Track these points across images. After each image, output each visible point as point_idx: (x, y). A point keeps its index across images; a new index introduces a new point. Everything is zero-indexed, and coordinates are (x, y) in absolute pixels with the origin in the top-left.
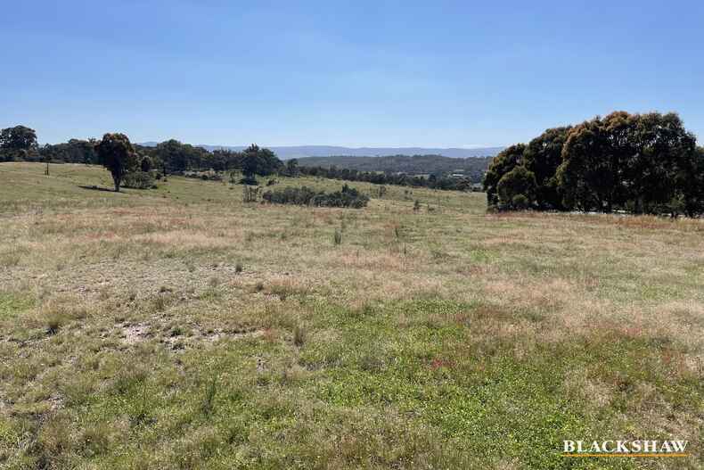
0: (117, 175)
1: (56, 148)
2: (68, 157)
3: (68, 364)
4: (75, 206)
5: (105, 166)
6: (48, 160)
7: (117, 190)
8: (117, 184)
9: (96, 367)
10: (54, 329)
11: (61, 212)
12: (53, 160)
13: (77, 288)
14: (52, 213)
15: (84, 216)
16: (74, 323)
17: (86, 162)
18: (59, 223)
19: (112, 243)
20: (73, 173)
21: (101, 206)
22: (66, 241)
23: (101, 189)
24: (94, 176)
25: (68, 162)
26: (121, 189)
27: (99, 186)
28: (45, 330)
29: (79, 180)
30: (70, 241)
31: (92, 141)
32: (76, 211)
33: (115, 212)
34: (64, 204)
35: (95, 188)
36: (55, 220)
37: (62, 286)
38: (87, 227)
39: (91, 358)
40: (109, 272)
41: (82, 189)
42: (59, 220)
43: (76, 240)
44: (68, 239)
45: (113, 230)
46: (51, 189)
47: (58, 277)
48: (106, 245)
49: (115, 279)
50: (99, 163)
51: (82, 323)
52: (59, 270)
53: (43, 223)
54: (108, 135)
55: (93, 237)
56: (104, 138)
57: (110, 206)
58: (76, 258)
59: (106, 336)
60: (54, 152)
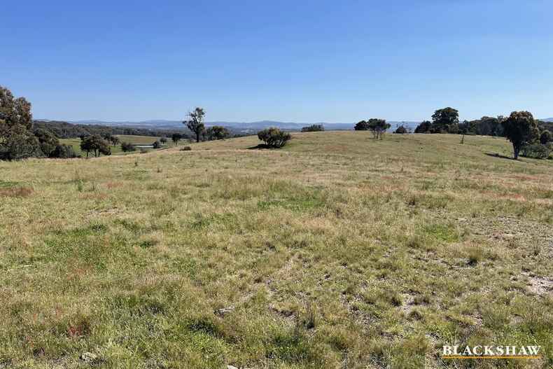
0: (518, 147)
1: (471, 123)
2: (479, 130)
3: (484, 293)
4: (484, 169)
5: (508, 138)
6: (464, 133)
7: (515, 159)
8: (516, 153)
9: (508, 303)
10: (473, 262)
11: (474, 173)
12: (468, 133)
13: (488, 234)
14: (467, 172)
15: (492, 178)
16: (488, 262)
17: (493, 135)
18: (473, 181)
19: (516, 203)
20: (482, 143)
21: (505, 171)
22: (479, 196)
23: (501, 157)
24: (498, 146)
25: (478, 134)
26: (519, 158)
27: (501, 154)
28: (466, 261)
29: (485, 149)
30: (483, 196)
31: (500, 118)
32: (485, 173)
33: (517, 177)
34: (476, 167)
35: (497, 155)
36: (469, 178)
37: (477, 230)
38: (494, 186)
39: (503, 294)
40: (515, 227)
41: (486, 156)
42: (473, 179)
43: (486, 196)
44: (481, 194)
45: (517, 192)
46: (463, 154)
47: (473, 222)
48: (511, 203)
49: (520, 234)
50: (503, 135)
51: (494, 263)
52: (474, 216)
53: (460, 180)
54: (515, 113)
55: (501, 195)
56: (511, 115)
57: (512, 172)
58: (487, 210)
59: (514, 280)
60: (469, 126)
